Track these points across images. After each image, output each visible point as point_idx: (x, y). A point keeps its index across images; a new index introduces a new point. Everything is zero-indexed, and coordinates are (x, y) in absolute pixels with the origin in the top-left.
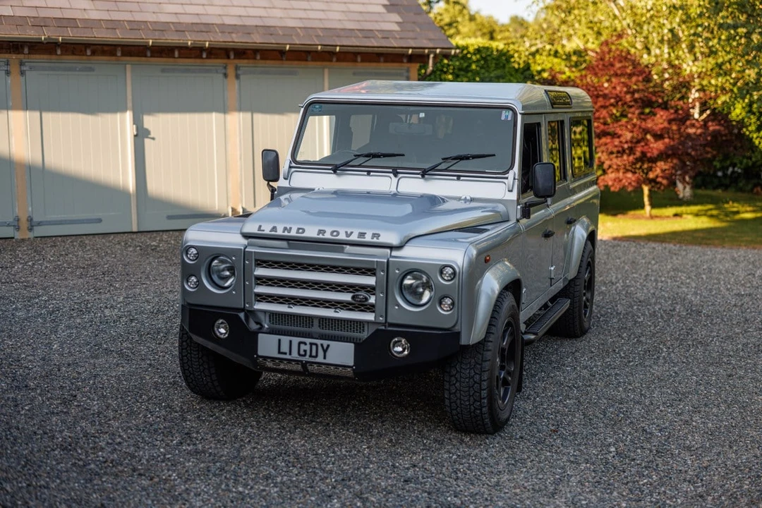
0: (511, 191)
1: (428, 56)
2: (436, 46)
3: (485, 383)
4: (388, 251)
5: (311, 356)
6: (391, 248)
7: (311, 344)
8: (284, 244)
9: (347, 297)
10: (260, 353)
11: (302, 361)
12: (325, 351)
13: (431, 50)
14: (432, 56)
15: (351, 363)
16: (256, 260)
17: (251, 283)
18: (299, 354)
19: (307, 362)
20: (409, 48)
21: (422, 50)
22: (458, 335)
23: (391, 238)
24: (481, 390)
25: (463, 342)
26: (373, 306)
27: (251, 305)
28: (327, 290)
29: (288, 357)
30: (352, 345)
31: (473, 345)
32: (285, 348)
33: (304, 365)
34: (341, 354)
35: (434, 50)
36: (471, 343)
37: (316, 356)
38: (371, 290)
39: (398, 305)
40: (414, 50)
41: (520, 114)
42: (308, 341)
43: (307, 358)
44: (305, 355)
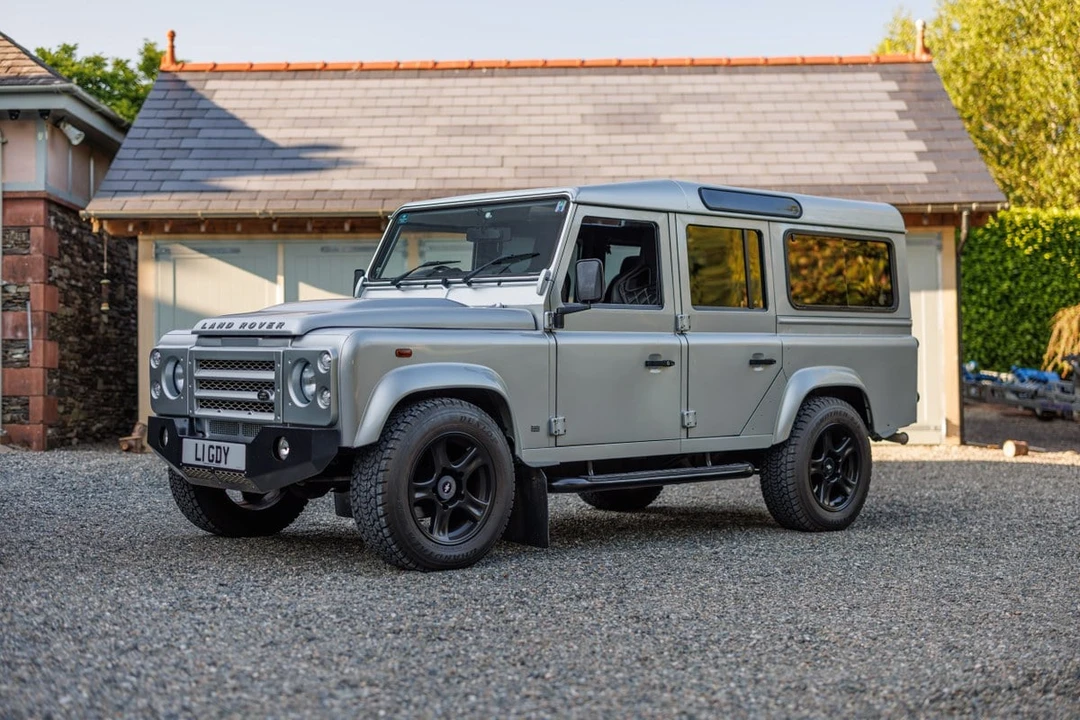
0: (541, 294)
1: (961, 213)
2: (970, 200)
3: (380, 497)
4: (290, 341)
5: (217, 462)
6: (295, 337)
7: (218, 447)
8: (218, 341)
9: (253, 396)
10: (184, 461)
11: (210, 468)
12: (226, 454)
13: (964, 206)
14: (965, 213)
15: (243, 468)
16: (197, 360)
17: (193, 388)
18: (210, 461)
19: (216, 468)
20: (927, 204)
21: (947, 207)
22: (337, 435)
23: (293, 326)
24: (377, 506)
25: (346, 443)
26: (271, 404)
27: (193, 412)
28: (248, 390)
29: (200, 463)
30: (244, 446)
31: (358, 448)
32: (200, 456)
33: (213, 470)
34: (236, 457)
35: (968, 206)
36: (355, 446)
37: (219, 462)
38: (270, 385)
39: (291, 401)
40: (936, 207)
41: (574, 203)
42: (215, 444)
43: (214, 465)
44: (212, 461)
